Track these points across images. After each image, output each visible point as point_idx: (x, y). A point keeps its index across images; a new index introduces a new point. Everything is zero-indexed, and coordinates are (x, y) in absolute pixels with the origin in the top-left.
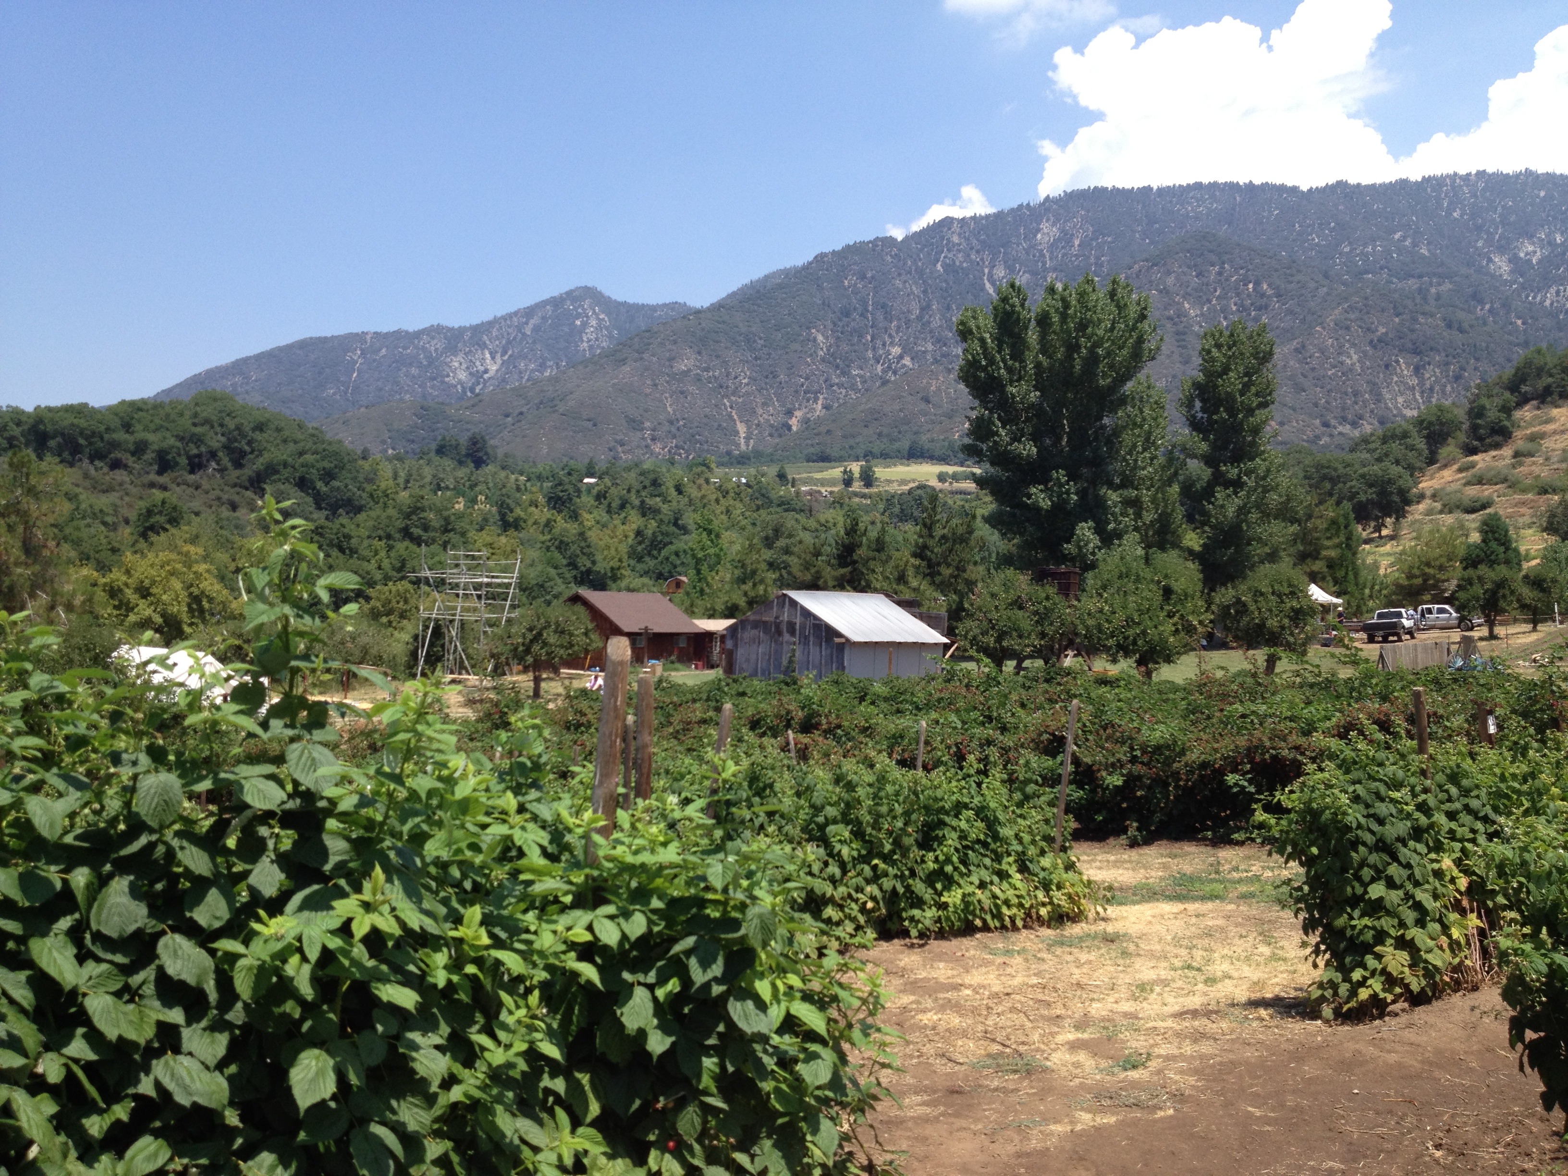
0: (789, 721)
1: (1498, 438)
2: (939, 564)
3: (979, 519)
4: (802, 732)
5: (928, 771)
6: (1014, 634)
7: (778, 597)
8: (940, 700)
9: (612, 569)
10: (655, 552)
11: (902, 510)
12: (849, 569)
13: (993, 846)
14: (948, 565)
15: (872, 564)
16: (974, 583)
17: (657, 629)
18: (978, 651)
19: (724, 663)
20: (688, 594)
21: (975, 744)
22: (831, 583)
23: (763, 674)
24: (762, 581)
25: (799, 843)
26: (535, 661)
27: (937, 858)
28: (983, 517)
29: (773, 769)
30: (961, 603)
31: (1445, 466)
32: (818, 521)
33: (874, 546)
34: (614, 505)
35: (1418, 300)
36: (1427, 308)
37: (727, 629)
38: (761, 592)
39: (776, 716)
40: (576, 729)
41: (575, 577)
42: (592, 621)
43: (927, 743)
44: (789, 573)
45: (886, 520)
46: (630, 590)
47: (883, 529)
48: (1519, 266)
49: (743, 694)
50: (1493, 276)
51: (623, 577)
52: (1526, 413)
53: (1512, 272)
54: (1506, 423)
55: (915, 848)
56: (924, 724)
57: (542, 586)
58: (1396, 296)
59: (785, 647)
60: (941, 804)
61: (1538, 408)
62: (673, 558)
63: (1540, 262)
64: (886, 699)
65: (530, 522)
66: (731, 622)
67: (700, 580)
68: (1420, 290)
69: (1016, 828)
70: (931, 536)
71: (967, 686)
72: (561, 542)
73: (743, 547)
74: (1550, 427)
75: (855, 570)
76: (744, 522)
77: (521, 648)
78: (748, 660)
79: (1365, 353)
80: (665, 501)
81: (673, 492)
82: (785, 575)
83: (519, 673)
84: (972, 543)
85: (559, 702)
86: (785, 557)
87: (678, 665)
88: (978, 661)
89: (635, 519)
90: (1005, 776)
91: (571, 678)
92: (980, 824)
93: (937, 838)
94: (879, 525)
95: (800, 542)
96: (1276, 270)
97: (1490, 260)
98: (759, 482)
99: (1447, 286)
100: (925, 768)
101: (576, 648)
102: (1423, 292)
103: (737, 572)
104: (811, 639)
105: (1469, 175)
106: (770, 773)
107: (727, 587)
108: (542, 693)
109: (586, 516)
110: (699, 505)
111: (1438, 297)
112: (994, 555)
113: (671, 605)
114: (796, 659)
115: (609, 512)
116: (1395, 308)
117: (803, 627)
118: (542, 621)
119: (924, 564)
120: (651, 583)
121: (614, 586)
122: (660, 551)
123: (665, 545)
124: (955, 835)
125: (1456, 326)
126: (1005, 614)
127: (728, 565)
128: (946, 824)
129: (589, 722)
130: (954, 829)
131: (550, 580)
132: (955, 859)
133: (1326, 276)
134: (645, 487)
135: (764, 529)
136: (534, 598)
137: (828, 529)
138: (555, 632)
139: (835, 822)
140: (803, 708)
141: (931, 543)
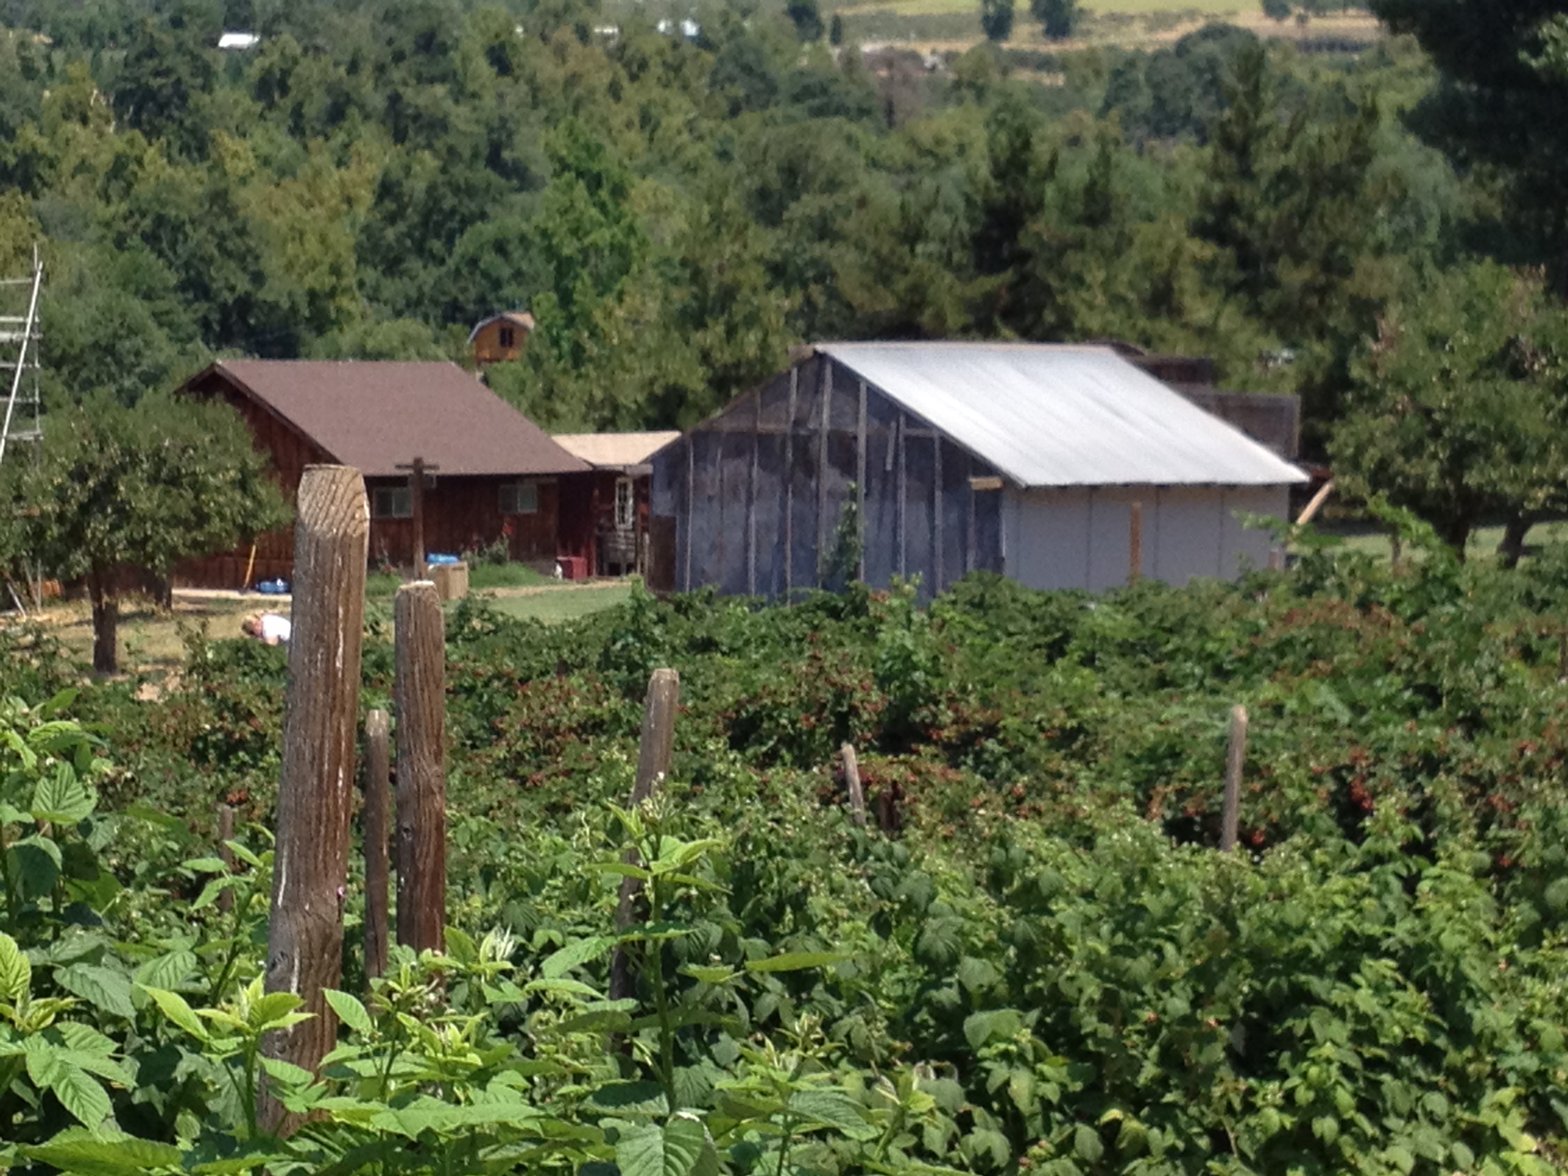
0: (842, 720)
2: (1273, 256)
3: (1387, 122)
4: (883, 751)
5: (1258, 849)
6: (1499, 450)
7: (801, 364)
8: (1283, 647)
9: (312, 295)
10: (436, 245)
11: (1160, 102)
12: (1008, 276)
13: (1453, 1057)
14: (1299, 258)
15: (1073, 261)
16: (1377, 307)
17: (450, 466)
18: (1395, 501)
19: (647, 559)
20: (536, 362)
21: (1392, 765)
22: (954, 319)
23: (763, 585)
24: (752, 320)
25: (886, 1066)
26: (98, 565)
27: (1289, 1096)
28: (1401, 112)
29: (801, 855)
30: (1341, 364)
32: (913, 142)
33: (1078, 208)
34: (310, 110)
37: (653, 459)
38: (752, 351)
39: (805, 706)
40: (223, 758)
41: (205, 324)
42: (257, 446)
43: (1251, 770)
44: (833, 294)
45: (1114, 131)
46: (363, 354)
47: (1105, 160)
49: (707, 645)
51: (343, 318)
55: (1225, 1072)
56: (1241, 713)
57: (110, 350)
59: (827, 509)
60: (1300, 942)
62: (489, 259)
64: (1126, 649)
65: (67, 166)
66: (666, 438)
67: (570, 321)
69: (1519, 1006)
70: (1246, 174)
71: (1365, 605)
72: (160, 221)
73: (695, 223)
75: (1024, 279)
76: (693, 151)
77: (55, 530)
78: (717, 548)
80: (460, 94)
81: (483, 67)
82: (820, 299)
83: (51, 601)
84: (1369, 189)
85: (173, 683)
86: (818, 249)
87: (513, 568)
88: (1392, 529)
89: (375, 148)
90: (1485, 858)
91: (203, 612)
92: (1411, 997)
93: (1288, 1041)
94: (1092, 149)
95: (862, 202)
98: (736, 33)
100: (1246, 839)
101: (216, 525)
103: (680, 296)
104: (903, 479)
106: (795, 866)
107: (651, 339)
108: (121, 654)
109: (229, 142)
110: (560, 102)
112: (1433, 227)
113: (489, 395)
114: (858, 541)
115: (297, 130)
117: (876, 446)
118: (114, 449)
119: (1229, 253)
120: (427, 332)
121: (319, 344)
122: (450, 242)
123: (466, 222)
124: (1340, 1030)
126: (1471, 393)
127: (651, 275)
128: (1313, 1000)
129: (259, 735)
130: (1338, 1012)
131: (133, 332)
132: (1344, 1097)
134: (399, 57)
135: (753, 167)
136: (87, 385)
137: (942, 162)
138: (154, 479)
139: (990, 1001)
140: (883, 681)
141: (1247, 193)
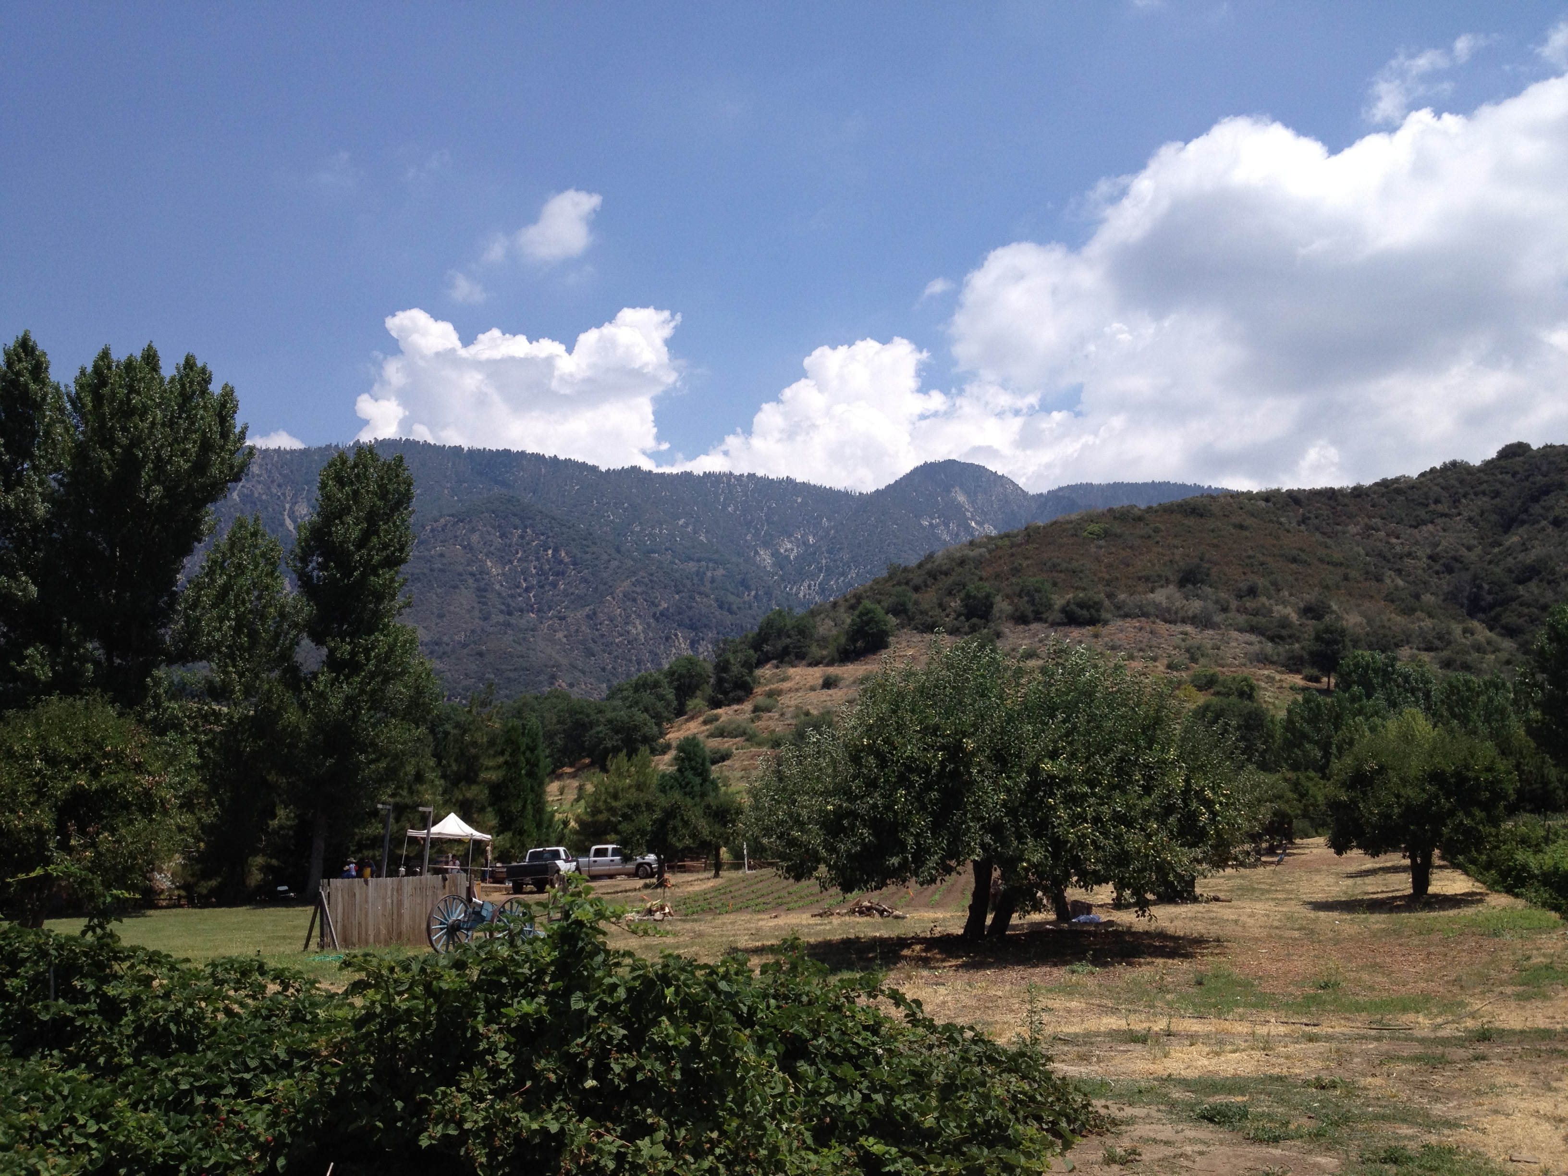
1: (741, 693)
31: (692, 718)
35: (696, 580)
36: (702, 589)
48: (781, 561)
50: (758, 567)
52: (766, 671)
53: (774, 565)
54: (748, 679)
58: (677, 575)
61: (777, 667)
63: (796, 558)
68: (697, 573)
74: (786, 685)
79: (648, 624)
96: (574, 540)
97: (756, 553)
99: (720, 572)
102: (700, 575)
105: (742, 476)
111: (713, 581)
116: (676, 586)
125: (726, 606)
133: (618, 551)
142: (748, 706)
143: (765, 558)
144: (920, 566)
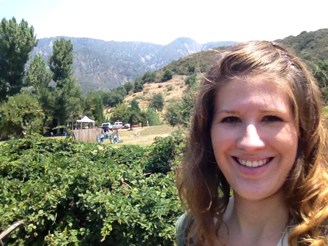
1: (140, 90)
31: (130, 95)
35: (128, 65)
50: (142, 62)
53: (145, 61)
54: (142, 86)
58: (124, 64)
61: (148, 84)
63: (150, 59)
74: (150, 88)
79: (118, 75)
96: (100, 57)
97: (141, 59)
111: (132, 65)
116: (123, 67)
125: (135, 71)
133: (110, 59)
142: (142, 92)
143: (143, 60)
144: (179, 61)
